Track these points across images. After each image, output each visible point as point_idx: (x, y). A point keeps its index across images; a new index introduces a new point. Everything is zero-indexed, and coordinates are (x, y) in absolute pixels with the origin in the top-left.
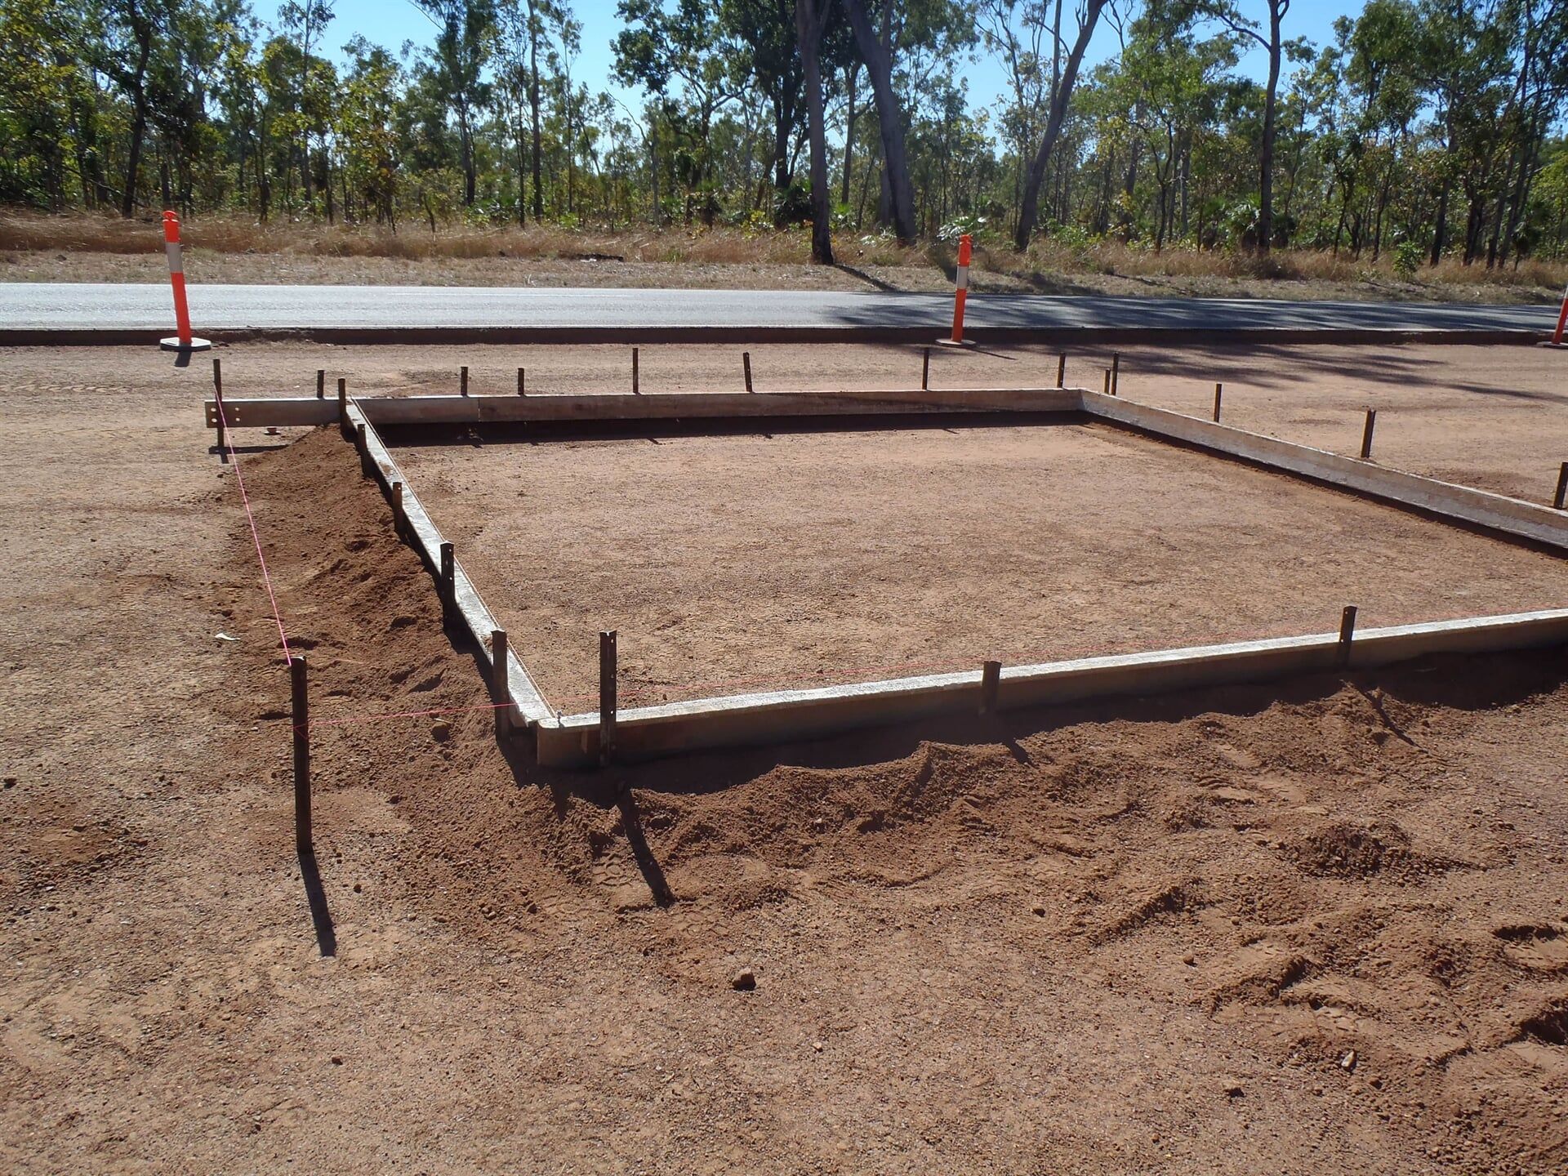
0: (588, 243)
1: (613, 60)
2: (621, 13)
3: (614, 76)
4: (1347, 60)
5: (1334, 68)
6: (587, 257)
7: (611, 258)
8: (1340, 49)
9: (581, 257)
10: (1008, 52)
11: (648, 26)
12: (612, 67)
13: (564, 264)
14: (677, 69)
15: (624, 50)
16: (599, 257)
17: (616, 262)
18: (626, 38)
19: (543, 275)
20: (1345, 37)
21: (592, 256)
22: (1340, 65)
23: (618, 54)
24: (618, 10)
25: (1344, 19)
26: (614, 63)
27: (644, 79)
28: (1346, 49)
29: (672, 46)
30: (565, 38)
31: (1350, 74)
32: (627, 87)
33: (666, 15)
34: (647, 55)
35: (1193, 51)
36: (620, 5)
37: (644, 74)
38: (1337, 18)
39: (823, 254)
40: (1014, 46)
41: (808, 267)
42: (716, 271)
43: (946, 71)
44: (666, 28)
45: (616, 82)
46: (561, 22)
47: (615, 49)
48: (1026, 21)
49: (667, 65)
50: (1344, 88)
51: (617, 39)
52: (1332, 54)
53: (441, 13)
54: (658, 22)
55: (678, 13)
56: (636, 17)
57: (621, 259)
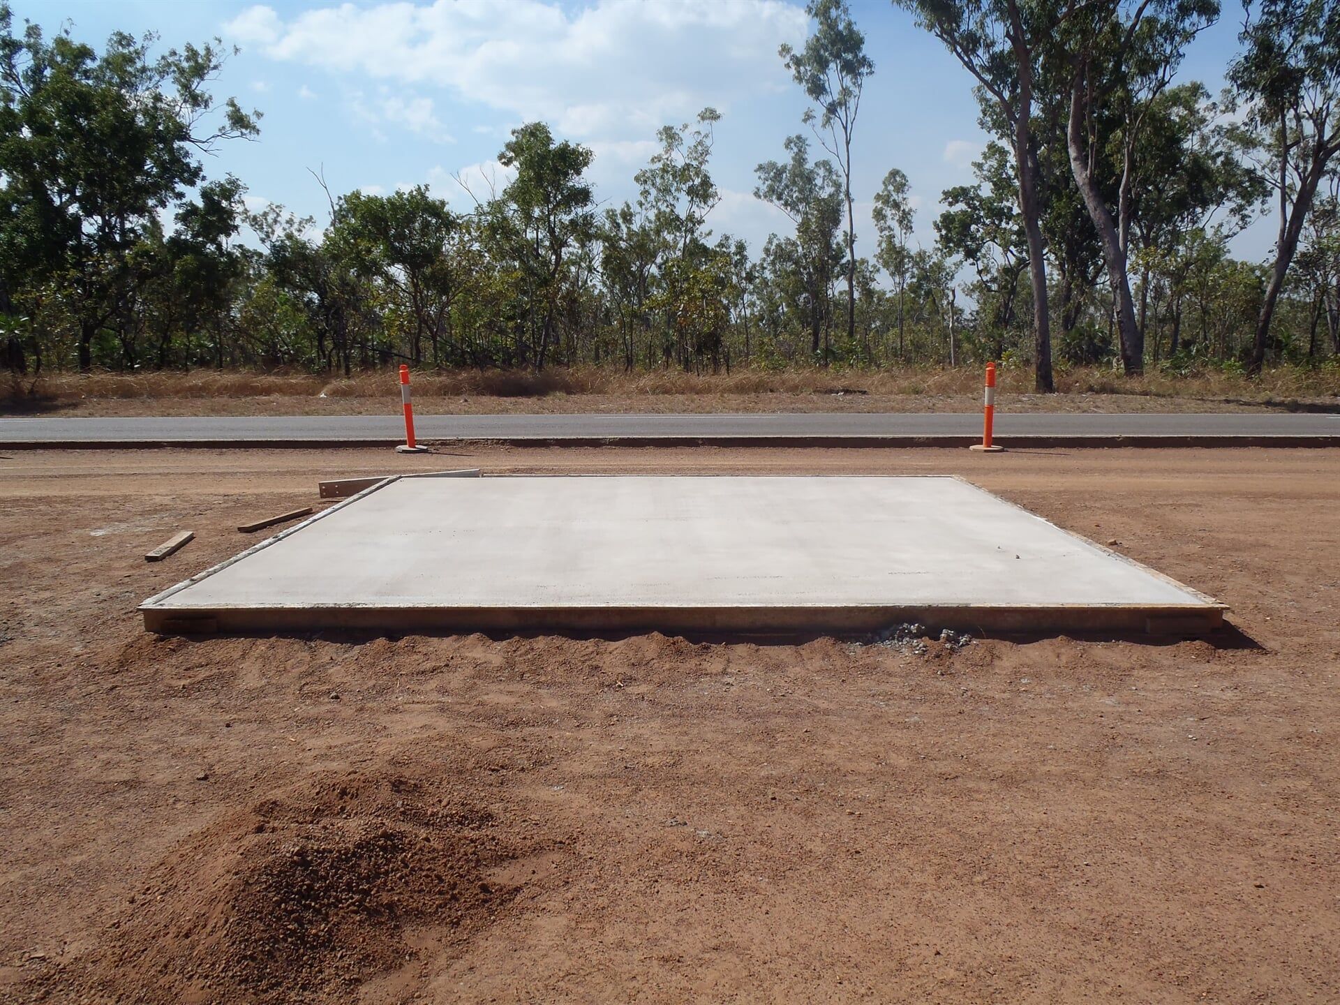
1: (937, 235)
2: (945, 199)
3: (939, 249)
6: (837, 392)
7: (856, 392)
9: (832, 391)
11: (968, 207)
12: (936, 242)
13: (815, 397)
14: (992, 239)
15: (946, 228)
16: (847, 392)
17: (860, 395)
18: (948, 218)
21: (842, 391)
24: (942, 196)
26: (937, 238)
27: (962, 249)
30: (900, 222)
33: (982, 197)
34: (966, 230)
36: (944, 193)
37: (961, 246)
39: (1044, 385)
44: (983, 208)
45: (941, 253)
46: (899, 211)
47: (938, 228)
49: (983, 237)
51: (939, 219)
53: (798, 211)
54: (977, 204)
56: (957, 201)
57: (865, 393)
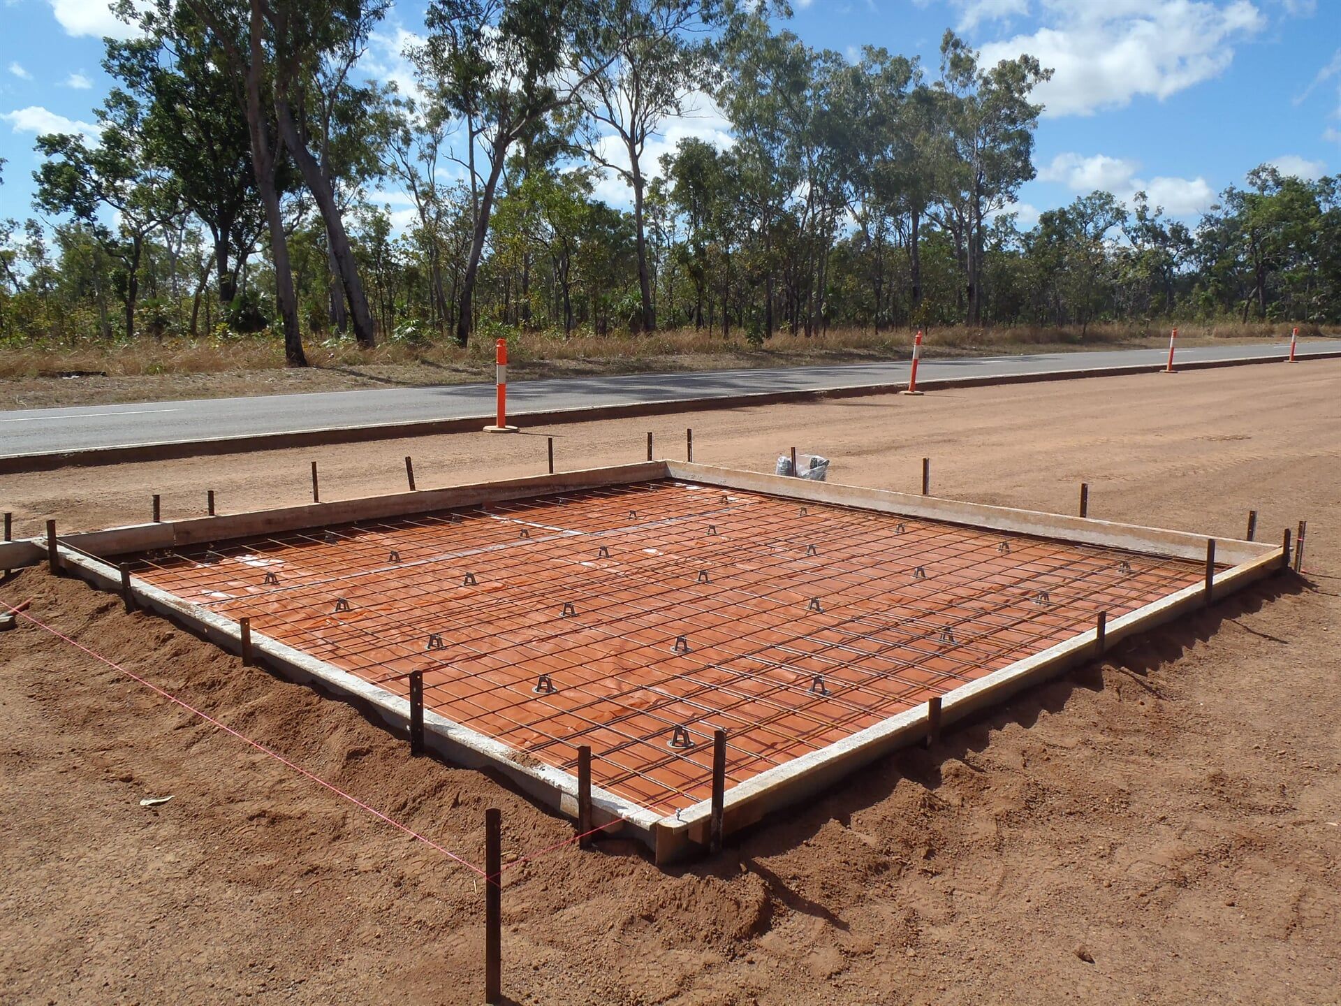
0: (66, 360)
1: (37, 188)
2: (41, 147)
3: (39, 204)
4: (671, 186)
5: (662, 193)
6: (69, 375)
7: (92, 374)
8: (664, 178)
9: (62, 374)
10: (409, 183)
11: (69, 158)
12: (35, 196)
13: (44, 381)
14: (104, 198)
15: (49, 181)
16: (81, 374)
17: (100, 377)
18: (49, 170)
19: (31, 394)
20: (667, 170)
21: (74, 373)
22: (666, 190)
23: (41, 183)
24: (36, 144)
25: (666, 155)
26: (37, 192)
27: (72, 207)
28: (670, 178)
29: (95, 177)
31: (675, 196)
32: (53, 214)
33: (87, 149)
34: (72, 185)
35: (559, 180)
36: (38, 141)
37: (72, 203)
38: (661, 155)
39: (297, 358)
40: (414, 177)
41: (286, 371)
42: (201, 380)
43: (358, 198)
44: (89, 161)
45: (41, 210)
47: (38, 180)
48: (422, 157)
49: (92, 195)
50: (672, 208)
51: (39, 170)
52: (658, 182)
54: (80, 156)
55: (100, 147)
56: (56, 151)
57: (104, 374)
